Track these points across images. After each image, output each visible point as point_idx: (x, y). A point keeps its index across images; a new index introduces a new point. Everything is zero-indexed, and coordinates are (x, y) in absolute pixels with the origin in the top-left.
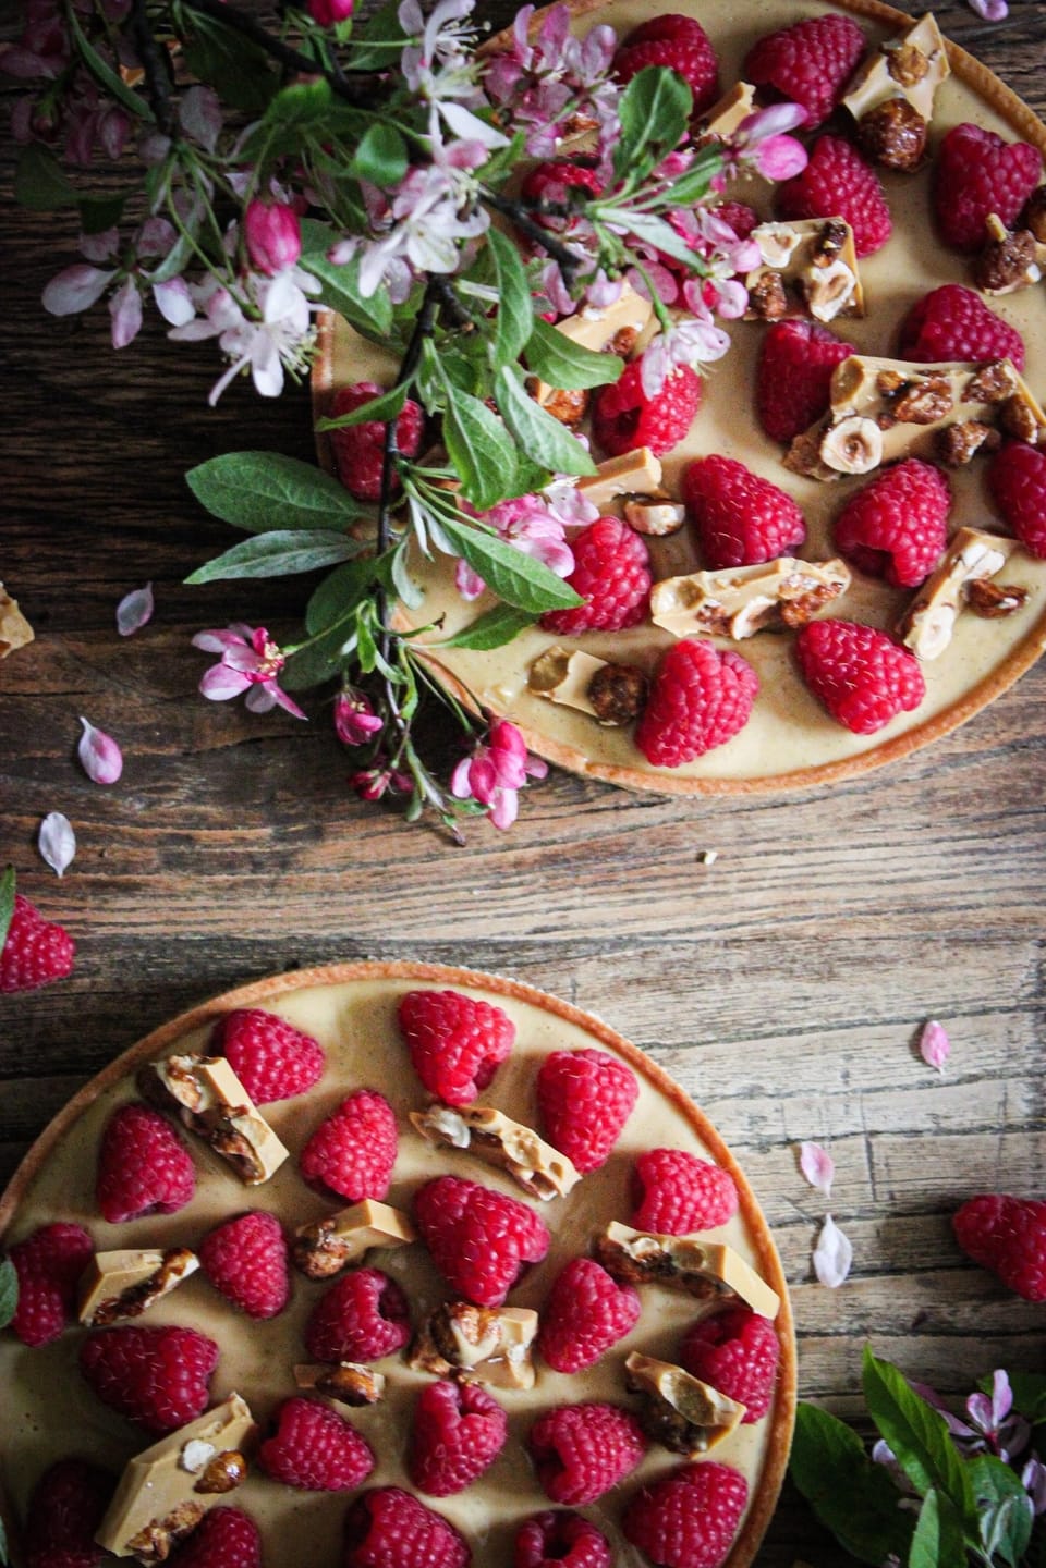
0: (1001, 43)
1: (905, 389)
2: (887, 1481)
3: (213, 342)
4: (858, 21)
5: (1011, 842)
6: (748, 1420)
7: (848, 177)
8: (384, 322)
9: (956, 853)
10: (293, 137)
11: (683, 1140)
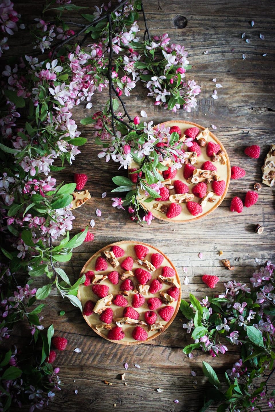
0: (216, 132)
1: (202, 173)
2: (191, 310)
3: (119, 162)
4: (199, 128)
5: (212, 231)
6: (175, 301)
7: (197, 147)
8: (140, 161)
9: (205, 232)
10: (130, 138)
11: (169, 265)
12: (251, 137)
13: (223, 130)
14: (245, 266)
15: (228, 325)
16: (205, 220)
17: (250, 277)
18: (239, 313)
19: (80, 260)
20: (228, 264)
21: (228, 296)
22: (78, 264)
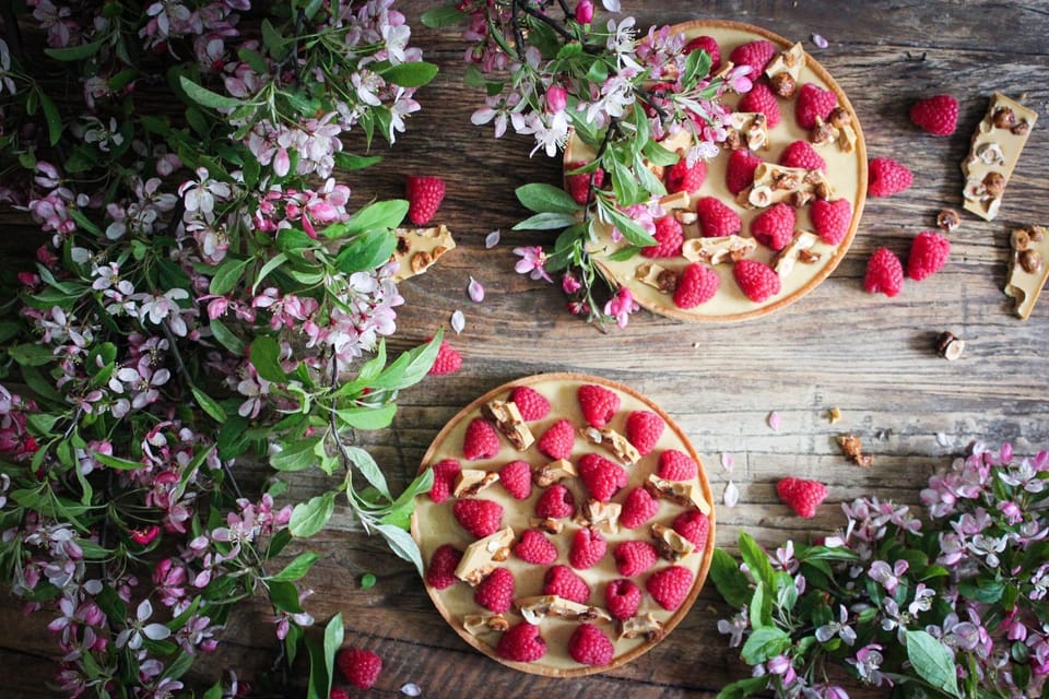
0: (824, 56)
1: (781, 177)
2: (744, 577)
3: (533, 135)
4: (772, 43)
5: (809, 348)
6: (695, 551)
7: (765, 98)
8: (594, 134)
9: (788, 351)
10: (566, 63)
11: (679, 447)
12: (933, 72)
13: (847, 49)
14: (905, 454)
15: (853, 627)
16: (790, 316)
17: (920, 488)
18: (887, 591)
19: (420, 427)
20: (856, 447)
21: (853, 543)
22: (415, 439)
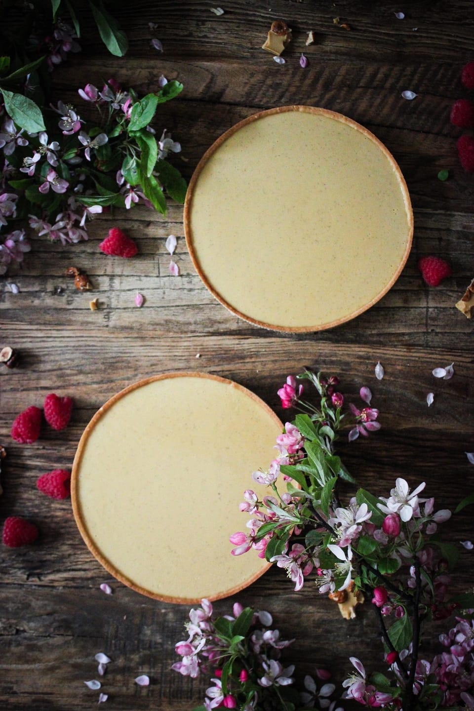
2: (162, 179)
12: (21, 565)
13: (85, 583)
14: (43, 278)
15: (81, 145)
16: (129, 379)
17: (31, 252)
18: (55, 171)
19: (407, 291)
20: (79, 282)
21: (80, 210)
22: (410, 283)
